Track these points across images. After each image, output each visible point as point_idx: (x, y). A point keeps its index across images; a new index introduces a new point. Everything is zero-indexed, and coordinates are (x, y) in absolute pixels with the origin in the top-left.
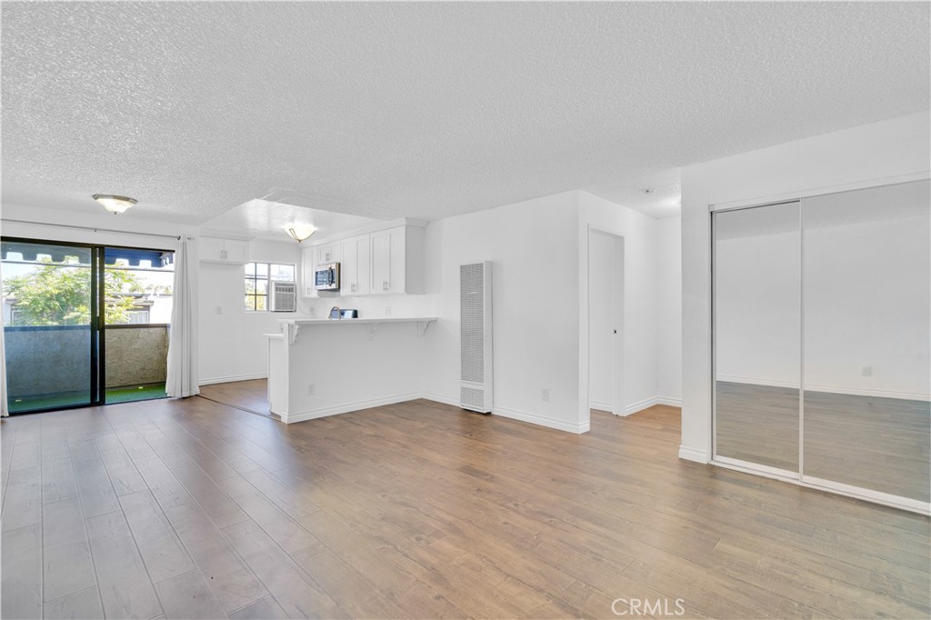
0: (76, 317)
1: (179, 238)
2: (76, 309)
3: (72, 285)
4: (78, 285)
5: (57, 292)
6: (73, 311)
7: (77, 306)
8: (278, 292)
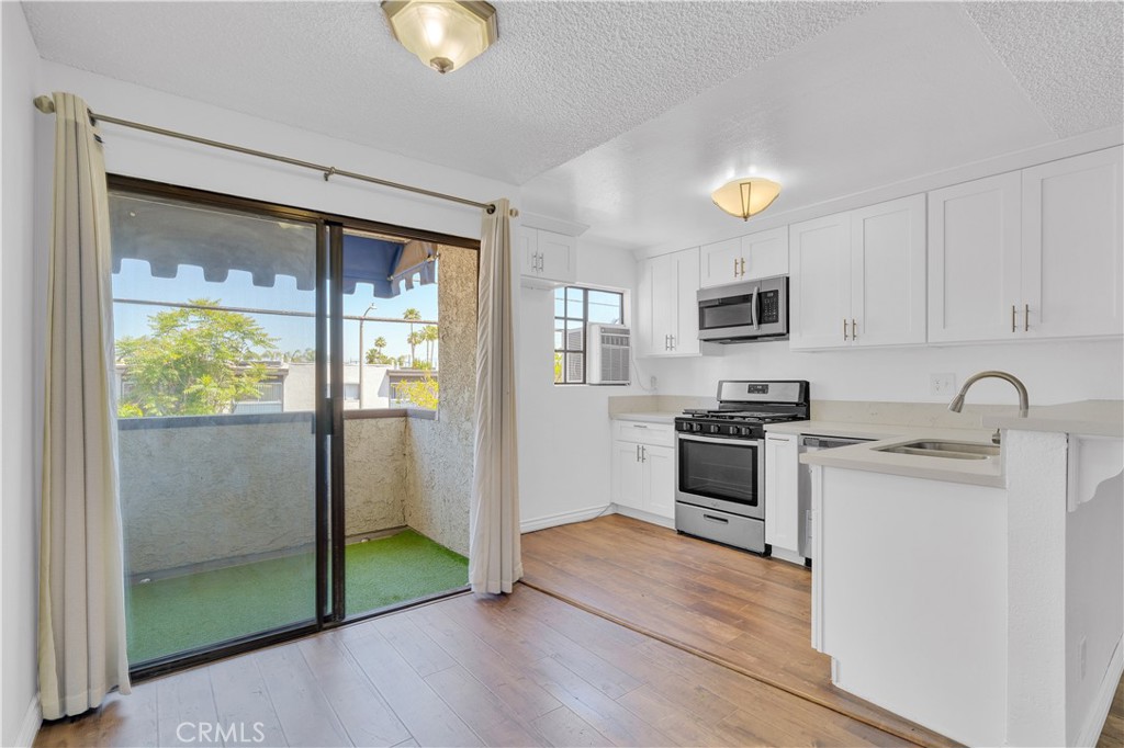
0: (198, 391)
1: (492, 209)
2: (198, 380)
3: (192, 347)
4: (201, 349)
5: (175, 357)
6: (194, 382)
7: (200, 376)
8: (605, 345)
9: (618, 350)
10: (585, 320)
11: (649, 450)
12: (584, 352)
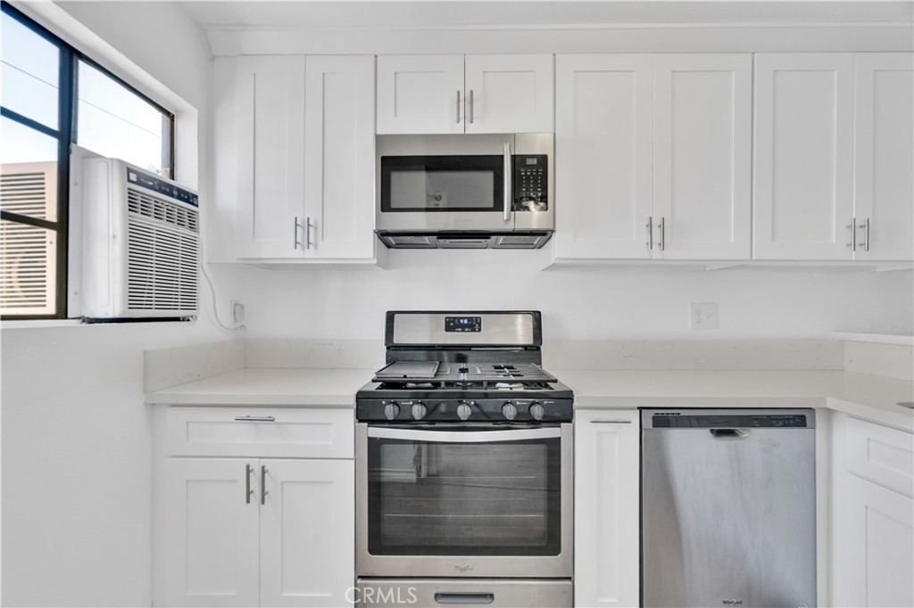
8: (139, 218)
9: (173, 236)
10: (66, 134)
11: (276, 469)
12: (62, 226)
